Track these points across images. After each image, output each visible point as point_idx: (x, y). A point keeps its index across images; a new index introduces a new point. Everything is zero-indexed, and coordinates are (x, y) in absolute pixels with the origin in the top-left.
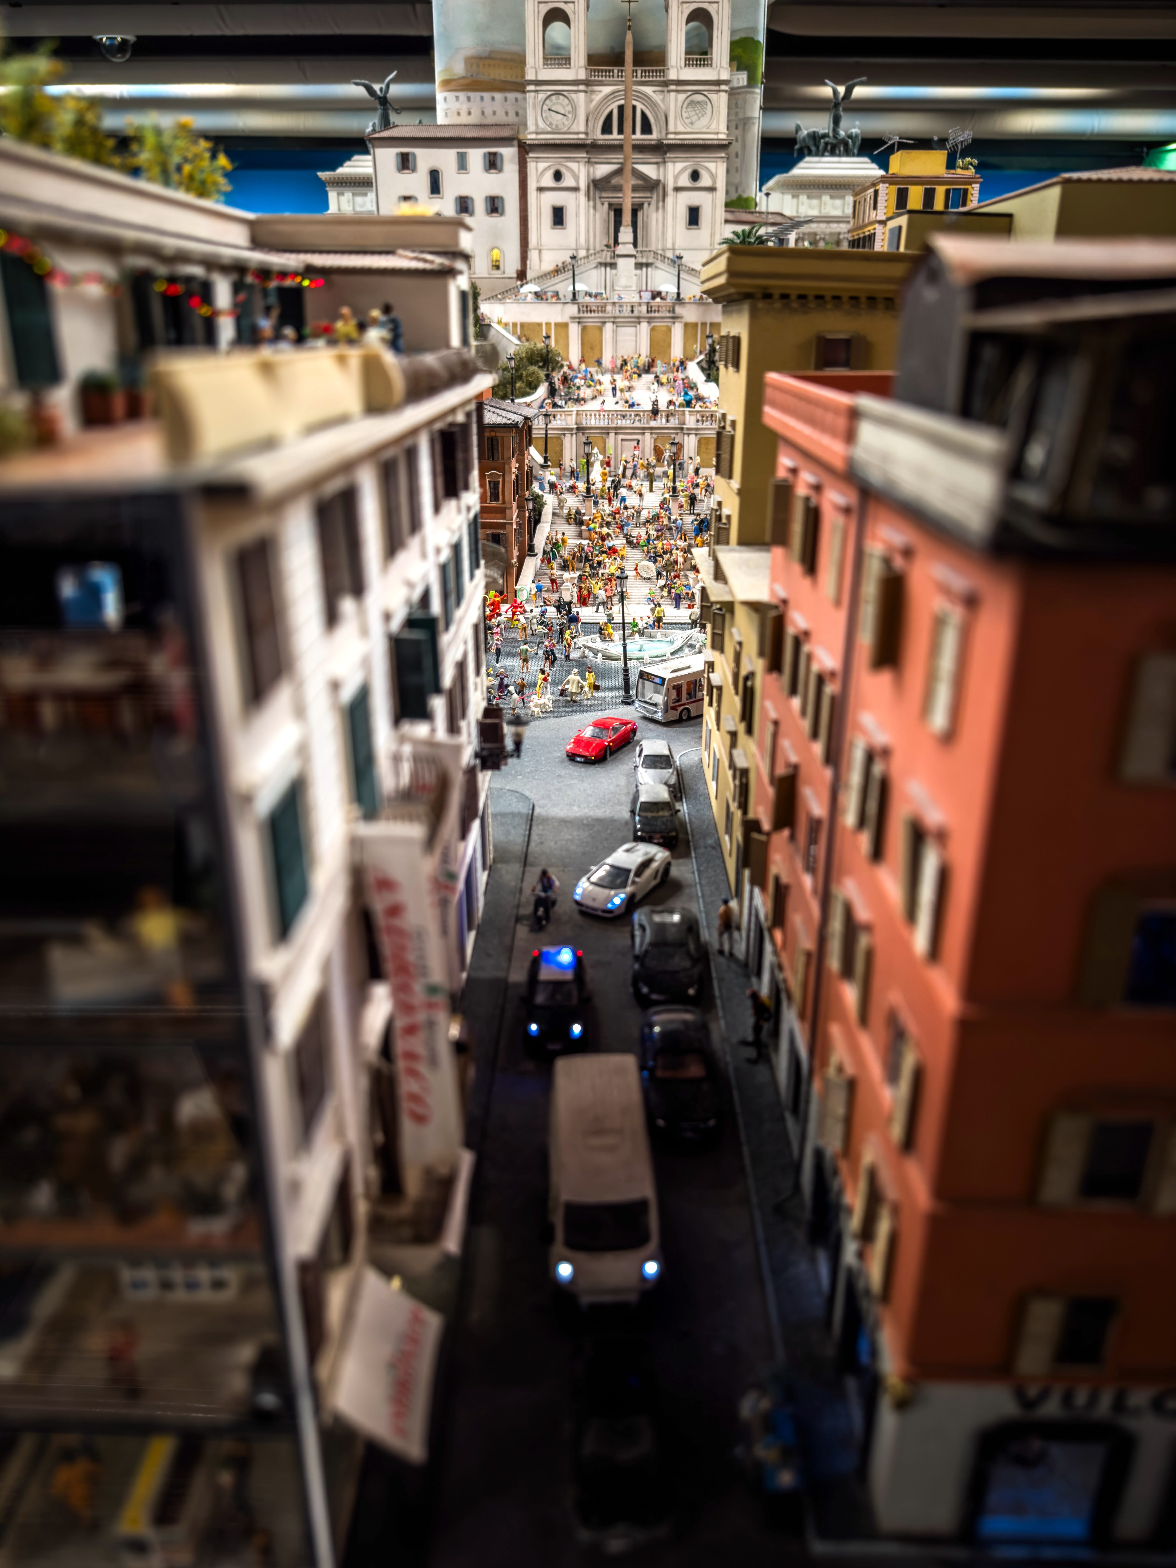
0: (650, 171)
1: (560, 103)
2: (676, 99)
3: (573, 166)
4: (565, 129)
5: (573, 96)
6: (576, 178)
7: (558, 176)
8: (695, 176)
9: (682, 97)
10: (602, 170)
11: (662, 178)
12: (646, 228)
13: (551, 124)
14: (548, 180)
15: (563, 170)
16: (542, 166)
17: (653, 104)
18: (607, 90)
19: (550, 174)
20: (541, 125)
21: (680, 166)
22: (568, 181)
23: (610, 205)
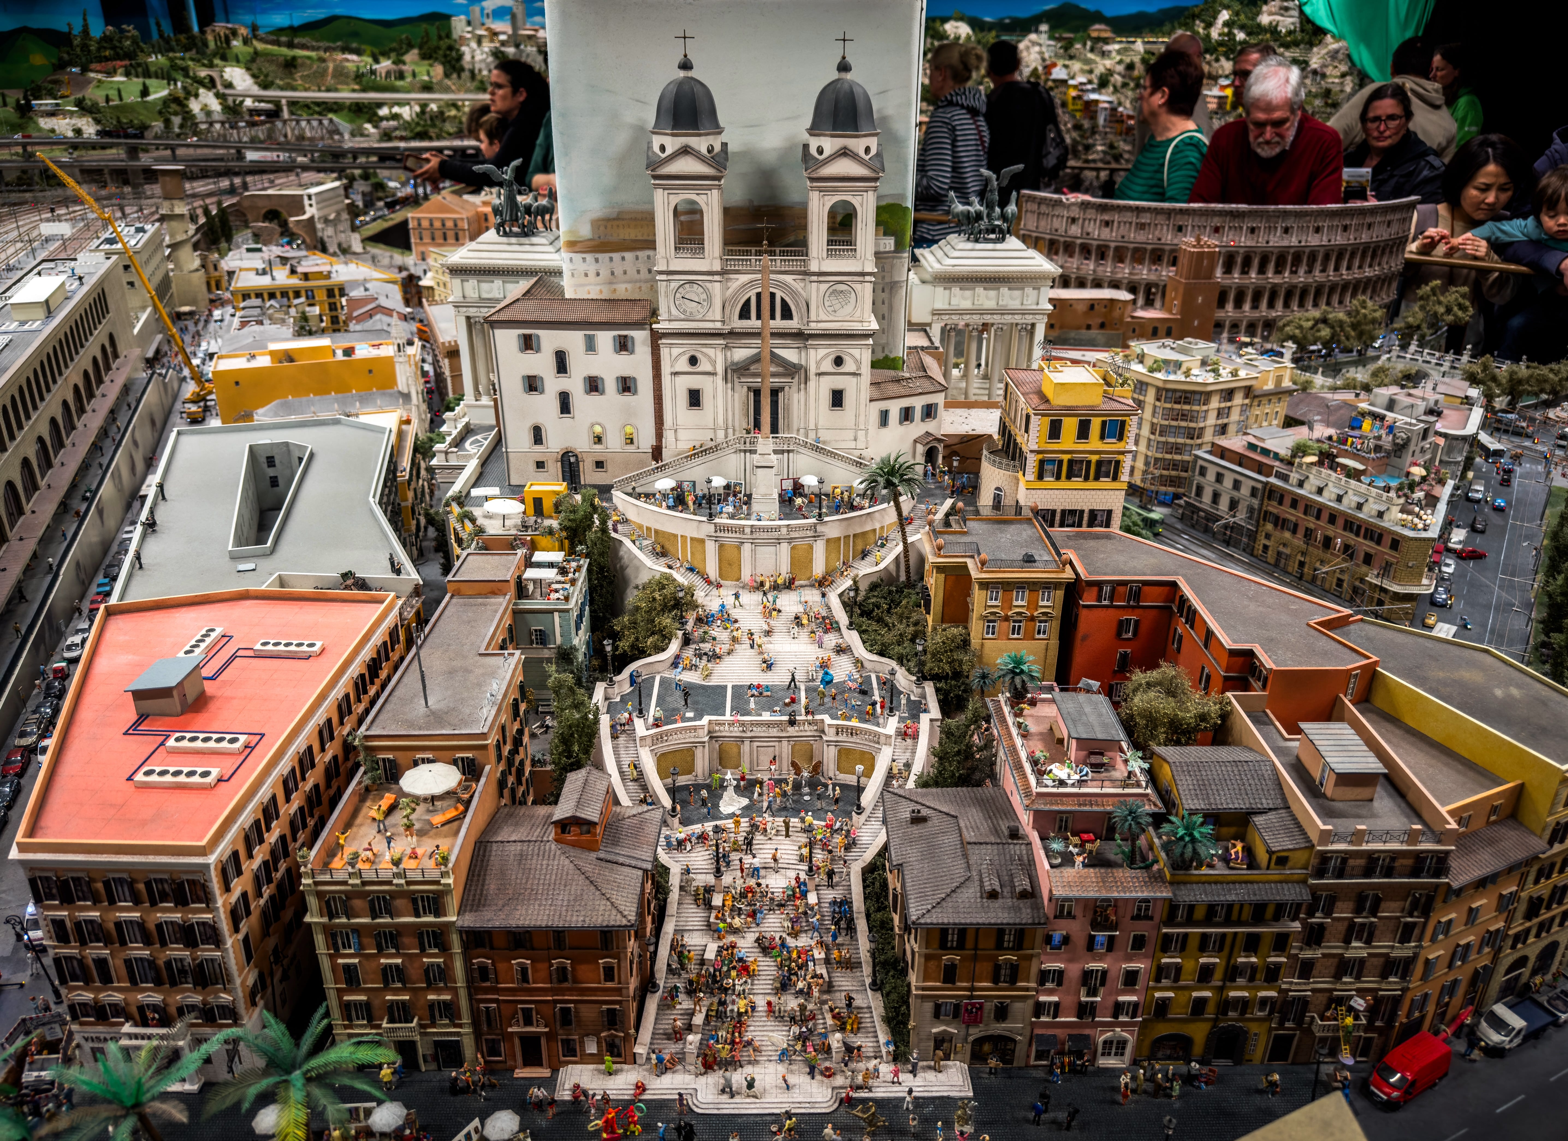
0: (790, 355)
1: (694, 292)
2: (818, 289)
3: (710, 352)
4: (699, 317)
5: (708, 285)
6: (714, 363)
7: (693, 361)
8: (839, 361)
9: (823, 287)
10: (740, 354)
11: (803, 363)
12: (787, 409)
13: (685, 311)
14: (683, 365)
15: (699, 356)
16: (676, 351)
17: (793, 293)
18: (744, 278)
19: (685, 359)
20: (674, 312)
21: (822, 352)
22: (704, 365)
23: (749, 388)
